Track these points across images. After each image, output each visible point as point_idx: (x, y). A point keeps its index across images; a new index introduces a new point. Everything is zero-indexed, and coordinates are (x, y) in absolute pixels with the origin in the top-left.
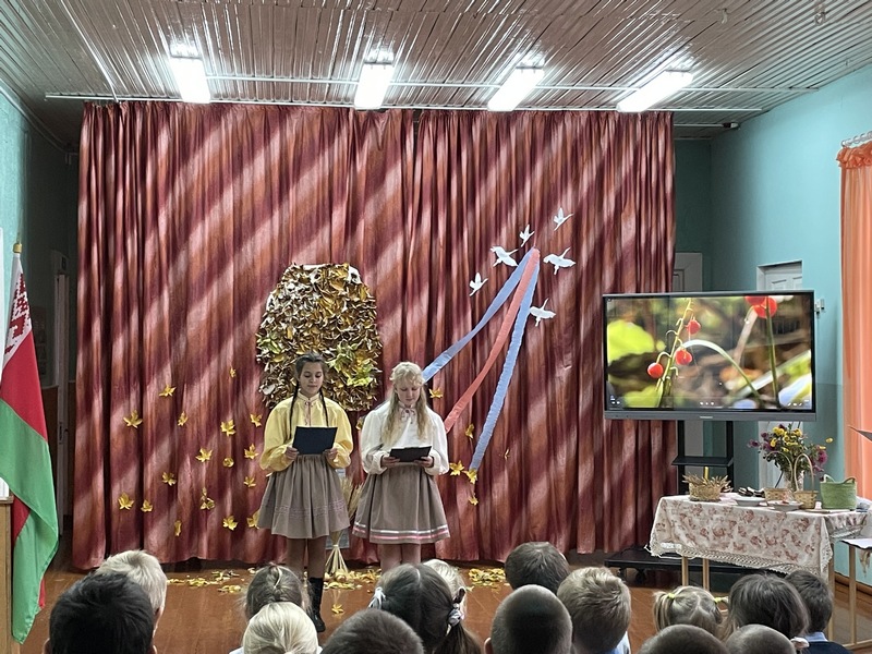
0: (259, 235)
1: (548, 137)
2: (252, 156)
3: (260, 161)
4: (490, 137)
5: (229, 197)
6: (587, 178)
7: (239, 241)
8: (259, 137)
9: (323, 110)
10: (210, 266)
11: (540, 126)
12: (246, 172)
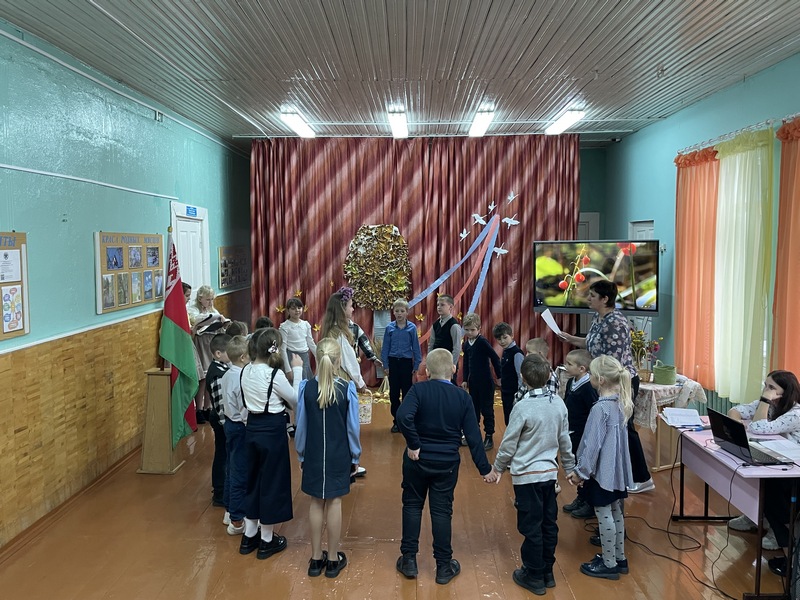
0: (345, 209)
1: (505, 150)
2: (341, 166)
3: (345, 169)
4: (472, 151)
5: (329, 189)
6: (528, 173)
7: (335, 212)
8: (345, 155)
9: (379, 139)
10: (319, 226)
11: (501, 144)
12: (338, 175)
